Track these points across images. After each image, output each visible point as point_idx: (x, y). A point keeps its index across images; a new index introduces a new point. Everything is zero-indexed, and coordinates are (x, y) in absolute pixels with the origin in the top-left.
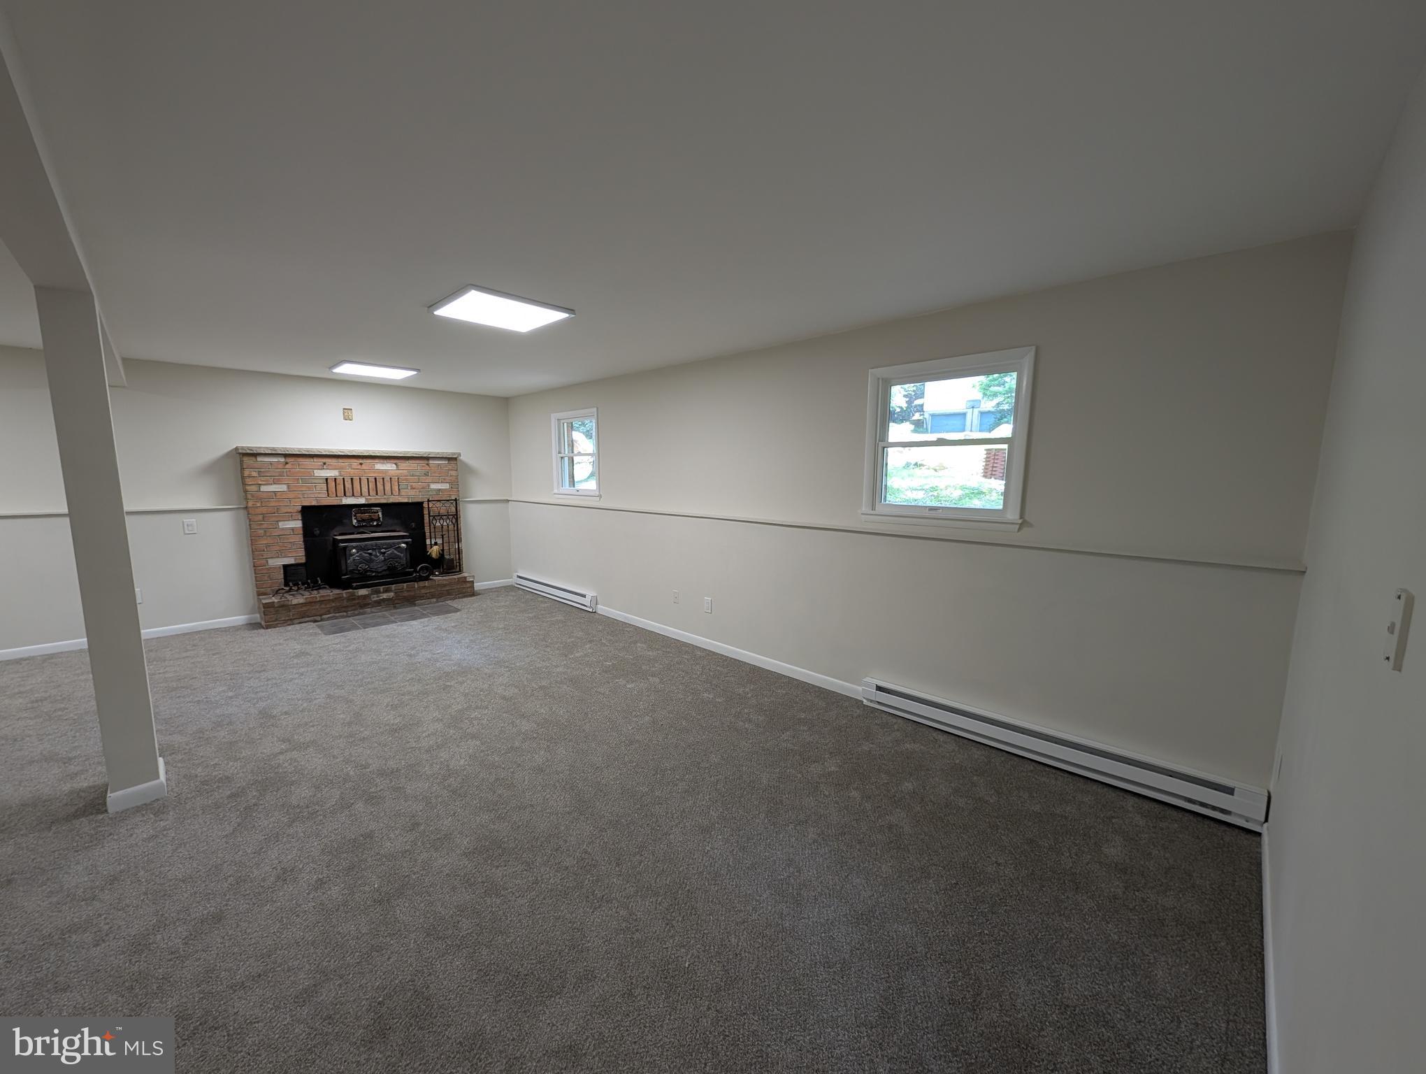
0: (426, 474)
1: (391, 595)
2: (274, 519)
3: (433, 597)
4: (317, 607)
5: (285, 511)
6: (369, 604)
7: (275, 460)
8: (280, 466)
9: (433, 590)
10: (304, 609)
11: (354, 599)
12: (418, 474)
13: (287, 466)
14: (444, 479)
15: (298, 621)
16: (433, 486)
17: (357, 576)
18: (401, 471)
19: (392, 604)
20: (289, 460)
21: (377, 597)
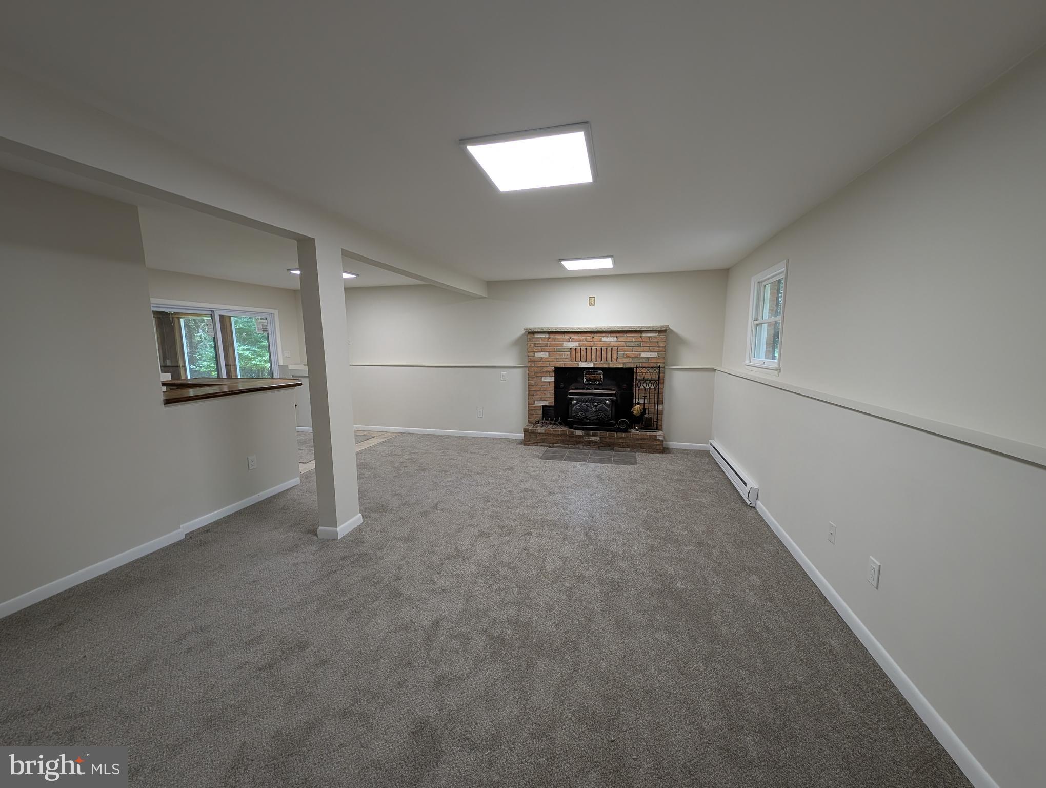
0: (639, 345)
1: (598, 439)
2: (540, 375)
3: (628, 447)
4: (551, 438)
5: (546, 370)
6: (582, 442)
7: (543, 336)
8: (546, 340)
9: (628, 441)
10: (544, 437)
11: (573, 437)
12: (632, 345)
13: (550, 340)
14: (654, 349)
15: (540, 444)
16: (644, 355)
17: (576, 420)
18: (620, 343)
19: (598, 445)
20: (552, 336)
21: (589, 438)
